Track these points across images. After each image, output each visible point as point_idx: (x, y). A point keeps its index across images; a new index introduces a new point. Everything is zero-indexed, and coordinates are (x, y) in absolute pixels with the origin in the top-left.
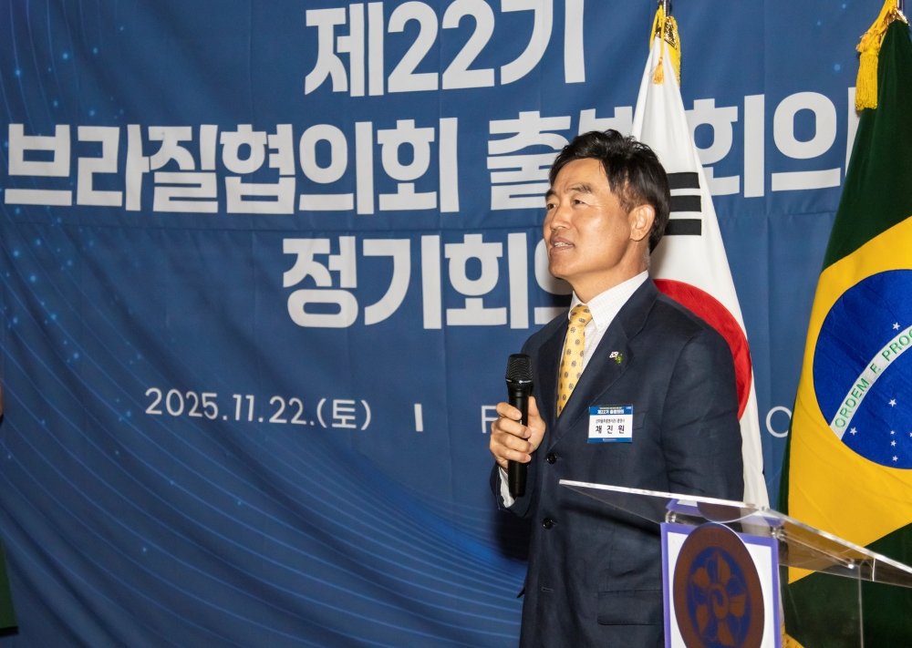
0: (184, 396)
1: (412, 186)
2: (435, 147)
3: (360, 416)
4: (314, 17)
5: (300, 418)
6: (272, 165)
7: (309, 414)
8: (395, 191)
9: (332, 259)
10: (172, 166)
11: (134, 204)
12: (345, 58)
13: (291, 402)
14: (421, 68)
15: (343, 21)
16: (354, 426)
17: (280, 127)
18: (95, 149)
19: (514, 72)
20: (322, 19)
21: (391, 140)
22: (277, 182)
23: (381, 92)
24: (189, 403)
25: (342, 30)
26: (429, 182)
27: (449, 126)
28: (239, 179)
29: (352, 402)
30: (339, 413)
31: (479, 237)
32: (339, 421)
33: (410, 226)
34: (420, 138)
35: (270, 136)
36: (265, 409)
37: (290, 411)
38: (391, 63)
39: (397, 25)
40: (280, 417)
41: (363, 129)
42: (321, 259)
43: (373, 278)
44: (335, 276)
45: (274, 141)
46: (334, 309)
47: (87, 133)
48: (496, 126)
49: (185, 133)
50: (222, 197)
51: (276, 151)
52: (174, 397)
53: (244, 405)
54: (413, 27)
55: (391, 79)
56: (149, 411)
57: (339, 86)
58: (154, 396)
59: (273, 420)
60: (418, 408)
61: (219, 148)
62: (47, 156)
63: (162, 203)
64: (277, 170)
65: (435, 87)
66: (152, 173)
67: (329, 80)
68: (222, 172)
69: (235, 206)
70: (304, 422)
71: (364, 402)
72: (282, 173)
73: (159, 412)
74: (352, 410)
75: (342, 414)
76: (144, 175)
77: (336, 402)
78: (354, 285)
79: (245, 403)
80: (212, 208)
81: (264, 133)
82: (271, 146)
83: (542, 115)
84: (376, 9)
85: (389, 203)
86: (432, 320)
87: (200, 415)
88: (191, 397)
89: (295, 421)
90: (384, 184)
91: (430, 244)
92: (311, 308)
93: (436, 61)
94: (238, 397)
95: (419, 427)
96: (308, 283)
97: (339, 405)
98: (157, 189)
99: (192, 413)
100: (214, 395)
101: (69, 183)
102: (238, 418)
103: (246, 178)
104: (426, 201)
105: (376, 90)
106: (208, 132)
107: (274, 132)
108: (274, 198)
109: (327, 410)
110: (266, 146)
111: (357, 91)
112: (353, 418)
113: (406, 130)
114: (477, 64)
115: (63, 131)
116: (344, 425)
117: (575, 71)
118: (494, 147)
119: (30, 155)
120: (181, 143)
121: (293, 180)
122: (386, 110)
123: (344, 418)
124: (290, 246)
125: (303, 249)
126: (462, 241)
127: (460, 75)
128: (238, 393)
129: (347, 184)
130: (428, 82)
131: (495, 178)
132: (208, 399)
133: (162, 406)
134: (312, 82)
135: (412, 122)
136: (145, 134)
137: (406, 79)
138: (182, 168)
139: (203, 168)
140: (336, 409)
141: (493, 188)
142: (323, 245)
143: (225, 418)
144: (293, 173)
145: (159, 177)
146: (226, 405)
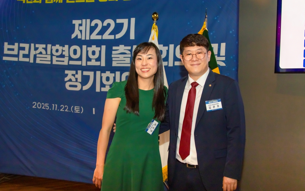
0: (41, 104)
1: (95, 60)
2: (100, 52)
3: (81, 110)
4: (74, 22)
5: (67, 110)
6: (63, 54)
7: (69, 109)
8: (91, 61)
9: (76, 75)
10: (41, 53)
11: (32, 61)
12: (81, 31)
13: (65, 106)
14: (98, 34)
15: (81, 23)
16: (79, 112)
17: (66, 46)
18: (23, 49)
19: (119, 36)
20: (76, 22)
21: (90, 50)
22: (64, 58)
23: (89, 39)
24: (42, 106)
25: (80, 25)
26: (99, 59)
27: (104, 47)
28: (56, 57)
29: (79, 107)
30: (76, 109)
31: (109, 72)
32: (76, 111)
33: (94, 69)
34: (97, 50)
35: (63, 48)
36: (59, 108)
37: (65, 109)
38: (91, 32)
39: (93, 24)
40: (63, 110)
41: (84, 47)
42: (74, 75)
43: (85, 80)
44: (77, 79)
45: (64, 49)
46: (76, 86)
47: (22, 45)
48: (114, 48)
49: (44, 46)
50: (52, 60)
51: (64, 51)
52: (39, 104)
53: (55, 107)
54: (96, 25)
55: (91, 36)
56: (33, 107)
57: (79, 37)
58: (35, 104)
59: (61, 110)
60: (94, 109)
61: (52, 50)
62: (13, 50)
63: (38, 61)
64: (64, 55)
65: (101, 38)
66: (36, 54)
67: (77, 36)
68: (52, 55)
69: (55, 63)
70: (68, 111)
71: (82, 107)
72: (65, 56)
73: (36, 107)
74: (79, 109)
75: (77, 109)
76: (34, 55)
77: (75, 107)
78: (80, 81)
79: (55, 106)
80: (49, 63)
81: (62, 47)
82: (63, 50)
83: (125, 46)
84: (88, 21)
85: (89, 63)
86: (98, 90)
87: (45, 108)
88: (43, 104)
89: (66, 111)
90: (88, 59)
91: (98, 73)
92: (71, 86)
93: (101, 33)
94: (53, 105)
95: (94, 113)
96: (70, 80)
97: (76, 108)
98: (37, 58)
99: (43, 108)
100: (48, 104)
101: (17, 56)
102: (53, 109)
103: (57, 57)
104: (98, 64)
105: (88, 38)
106: (49, 46)
107: (64, 47)
108: (64, 61)
109: (73, 109)
110: (62, 50)
111: (83, 38)
112: (79, 110)
113: (94, 48)
114: (110, 34)
115: (16, 44)
116: (77, 112)
117: (132, 37)
118: (113, 52)
119: (9, 49)
120: (43, 48)
121: (68, 57)
122: (90, 43)
123: (77, 110)
124: (67, 72)
125: (69, 73)
126: (105, 73)
127: (107, 36)
128: (53, 104)
129: (80, 59)
130: (99, 37)
131: (113, 59)
132: (47, 105)
133: (36, 106)
134: (73, 36)
135: (95, 46)
136: (35, 46)
137: (94, 36)
138: (43, 53)
139: (48, 54)
140: (75, 108)
141: (113, 61)
142: (74, 72)
143: (50, 109)
144: (68, 56)
145: (38, 56)
146: (51, 106)
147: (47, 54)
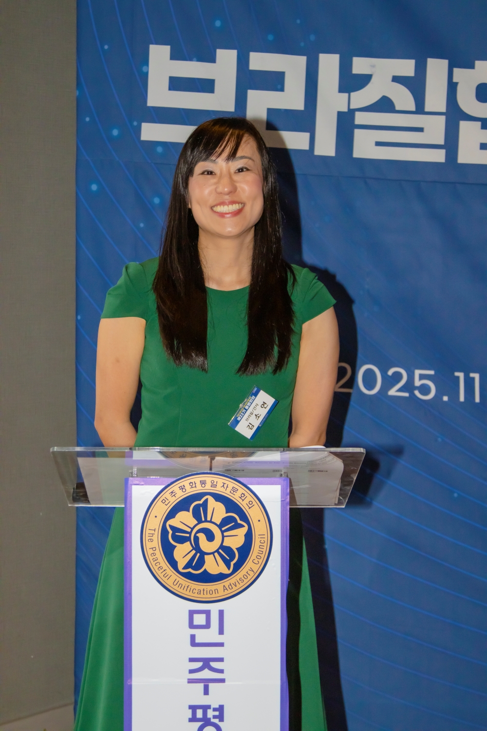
0: (384, 372)
10: (385, 105)
11: (326, 148)
18: (273, 81)
28: (478, 124)
47: (260, 61)
49: (407, 67)
50: (451, 143)
61: (452, 87)
62: (206, 86)
63: (366, 147)
66: (351, 113)
68: (455, 115)
69: (470, 155)
73: (349, 391)
76: (340, 114)
79: (469, 383)
80: (439, 156)
87: (405, 394)
88: (397, 374)
94: (461, 375)
98: (358, 132)
99: (393, 392)
100: (432, 372)
102: (462, 398)
106: (437, 68)
115: (227, 58)
119: (176, 84)
120: (396, 79)
128: (460, 371)
132: (422, 377)
133: (352, 384)
136: (345, 67)
138: (398, 108)
143: (446, 398)
145: (361, 118)
146: (447, 384)
147: (420, 109)
